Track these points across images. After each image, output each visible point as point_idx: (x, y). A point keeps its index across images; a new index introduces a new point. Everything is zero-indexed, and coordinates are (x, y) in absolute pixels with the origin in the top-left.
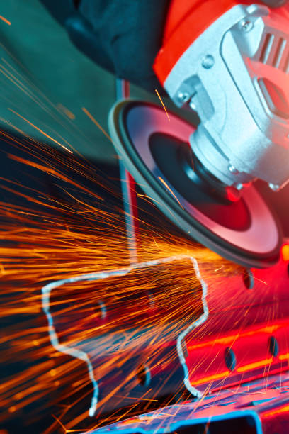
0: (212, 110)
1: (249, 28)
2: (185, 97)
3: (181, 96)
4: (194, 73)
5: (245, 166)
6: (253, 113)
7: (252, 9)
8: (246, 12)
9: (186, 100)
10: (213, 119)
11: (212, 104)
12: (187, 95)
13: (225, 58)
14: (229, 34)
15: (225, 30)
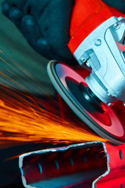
0: (99, 66)
1: (118, 28)
2: (84, 60)
3: (82, 59)
4: (90, 48)
5: (115, 94)
6: (121, 67)
7: (120, 18)
8: (117, 20)
9: (85, 61)
10: (100, 70)
11: (99, 63)
12: (85, 59)
13: (107, 41)
14: (109, 30)
15: (107, 28)
